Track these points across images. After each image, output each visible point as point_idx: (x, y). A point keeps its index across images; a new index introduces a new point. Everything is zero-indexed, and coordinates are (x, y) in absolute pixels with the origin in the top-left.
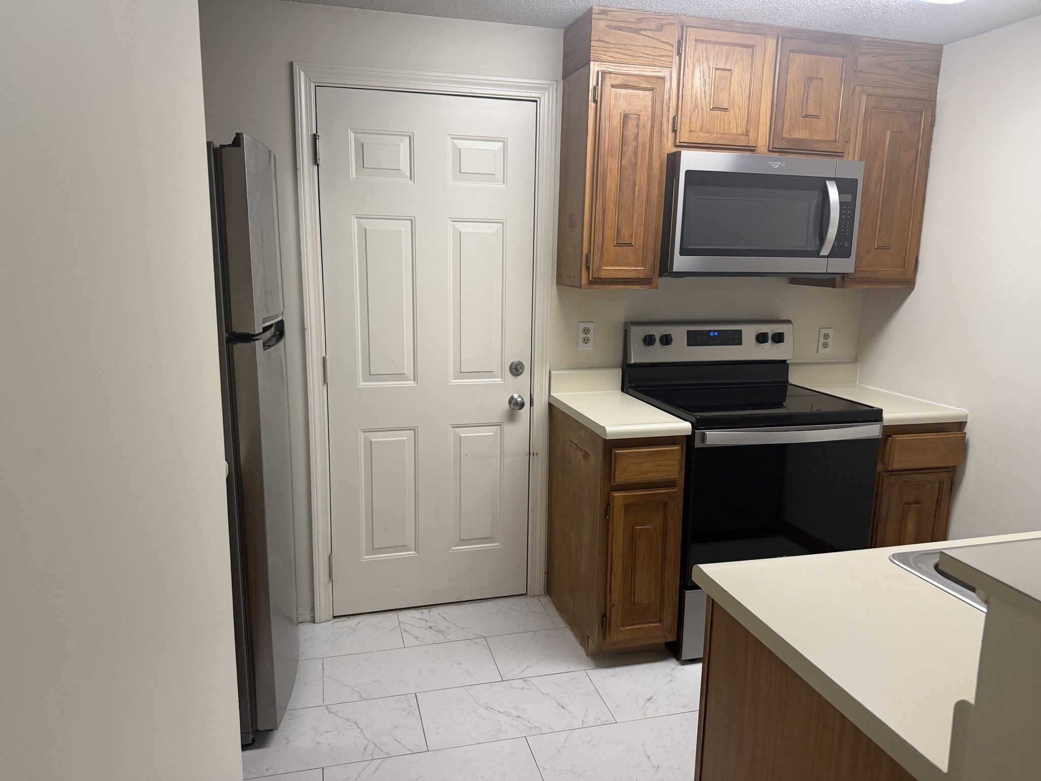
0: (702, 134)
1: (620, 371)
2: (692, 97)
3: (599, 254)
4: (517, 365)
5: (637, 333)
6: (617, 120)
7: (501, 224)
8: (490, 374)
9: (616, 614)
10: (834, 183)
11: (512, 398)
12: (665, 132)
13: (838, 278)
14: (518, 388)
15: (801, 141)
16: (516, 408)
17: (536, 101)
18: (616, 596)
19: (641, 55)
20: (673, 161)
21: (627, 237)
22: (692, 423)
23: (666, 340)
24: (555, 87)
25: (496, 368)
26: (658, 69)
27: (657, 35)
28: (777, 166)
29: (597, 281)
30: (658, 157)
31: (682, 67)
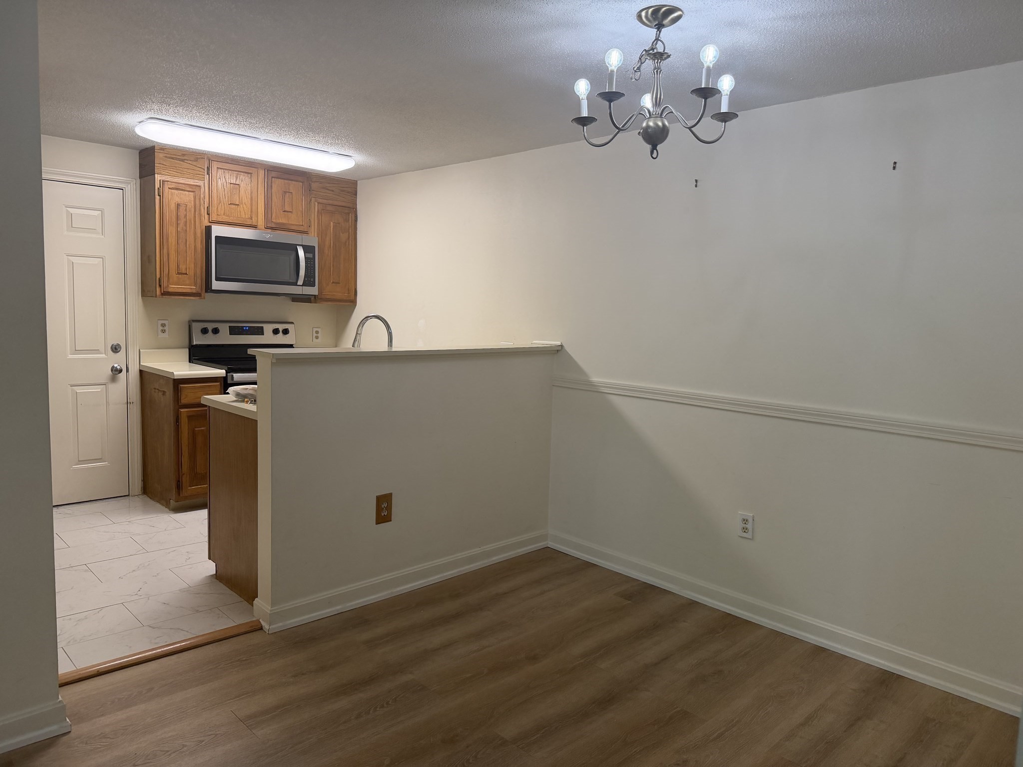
0: (224, 217)
1: (188, 350)
2: (217, 197)
3: (167, 278)
4: (116, 346)
5: (197, 327)
6: (173, 206)
7: (102, 259)
8: (97, 351)
9: (185, 479)
10: (301, 247)
11: (113, 367)
12: (203, 215)
13: (313, 298)
14: (118, 361)
15: (283, 224)
16: (117, 373)
17: (123, 189)
18: (185, 468)
19: (186, 173)
20: (208, 230)
21: (183, 270)
22: (226, 371)
23: (216, 331)
24: (134, 182)
25: (101, 347)
26: (197, 181)
27: (195, 163)
28: (268, 236)
29: (165, 294)
30: (199, 227)
31: (210, 181)
